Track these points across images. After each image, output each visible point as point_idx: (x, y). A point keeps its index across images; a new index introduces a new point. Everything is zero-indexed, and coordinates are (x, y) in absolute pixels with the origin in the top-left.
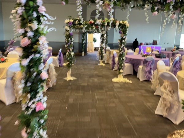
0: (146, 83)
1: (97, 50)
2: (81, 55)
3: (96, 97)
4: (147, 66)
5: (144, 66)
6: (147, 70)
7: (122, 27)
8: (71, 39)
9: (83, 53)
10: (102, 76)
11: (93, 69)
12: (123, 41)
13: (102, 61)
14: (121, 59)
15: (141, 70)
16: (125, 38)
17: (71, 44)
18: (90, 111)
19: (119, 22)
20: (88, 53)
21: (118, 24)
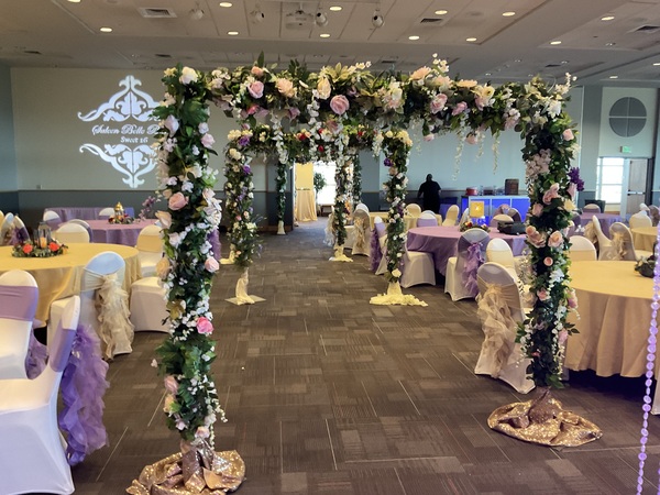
0: (467, 305)
1: (326, 215)
2: (275, 233)
3: (323, 342)
4: (468, 257)
5: (461, 258)
6: (469, 269)
7: (392, 149)
8: (247, 185)
9: (282, 223)
10: (342, 292)
11: (315, 273)
12: (398, 186)
13: (342, 247)
14: (395, 238)
15: (453, 268)
16: (403, 178)
17: (246, 197)
18: (306, 372)
19: (383, 134)
20: (297, 223)
21: (379, 138)
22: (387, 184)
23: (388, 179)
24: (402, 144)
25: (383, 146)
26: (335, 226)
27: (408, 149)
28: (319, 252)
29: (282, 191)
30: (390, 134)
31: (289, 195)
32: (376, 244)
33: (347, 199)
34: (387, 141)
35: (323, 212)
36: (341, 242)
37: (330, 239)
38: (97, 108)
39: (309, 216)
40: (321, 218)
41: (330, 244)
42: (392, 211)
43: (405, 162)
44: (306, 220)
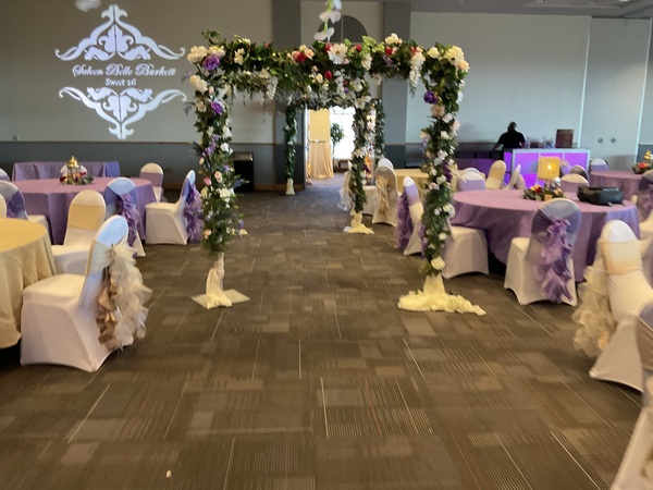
1: (343, 172)
2: (283, 193)
4: (547, 241)
5: (535, 242)
6: (549, 260)
7: (437, 76)
8: (219, 131)
10: (358, 285)
12: (444, 134)
13: (360, 215)
14: (437, 212)
15: (521, 257)
16: (452, 122)
17: (218, 150)
19: (424, 52)
20: (310, 181)
21: (418, 59)
22: (428, 131)
23: (430, 123)
24: (453, 68)
25: (423, 72)
26: (352, 187)
27: (461, 75)
28: (331, 220)
29: (291, 143)
30: (434, 52)
31: (300, 148)
32: (405, 214)
33: (368, 152)
34: (429, 63)
35: (339, 168)
36: (358, 208)
37: (346, 202)
38: (77, 45)
39: (324, 172)
40: (339, 175)
41: (345, 209)
42: (434, 172)
43: (456, 96)
44: (321, 176)
